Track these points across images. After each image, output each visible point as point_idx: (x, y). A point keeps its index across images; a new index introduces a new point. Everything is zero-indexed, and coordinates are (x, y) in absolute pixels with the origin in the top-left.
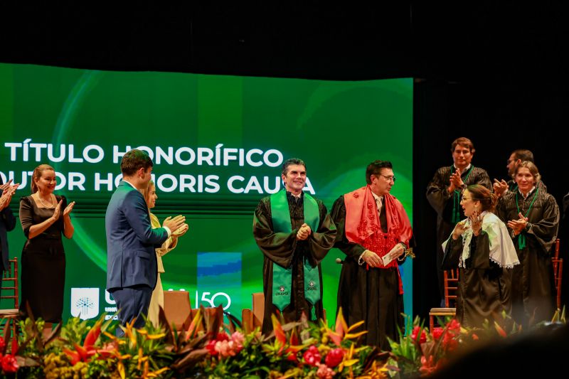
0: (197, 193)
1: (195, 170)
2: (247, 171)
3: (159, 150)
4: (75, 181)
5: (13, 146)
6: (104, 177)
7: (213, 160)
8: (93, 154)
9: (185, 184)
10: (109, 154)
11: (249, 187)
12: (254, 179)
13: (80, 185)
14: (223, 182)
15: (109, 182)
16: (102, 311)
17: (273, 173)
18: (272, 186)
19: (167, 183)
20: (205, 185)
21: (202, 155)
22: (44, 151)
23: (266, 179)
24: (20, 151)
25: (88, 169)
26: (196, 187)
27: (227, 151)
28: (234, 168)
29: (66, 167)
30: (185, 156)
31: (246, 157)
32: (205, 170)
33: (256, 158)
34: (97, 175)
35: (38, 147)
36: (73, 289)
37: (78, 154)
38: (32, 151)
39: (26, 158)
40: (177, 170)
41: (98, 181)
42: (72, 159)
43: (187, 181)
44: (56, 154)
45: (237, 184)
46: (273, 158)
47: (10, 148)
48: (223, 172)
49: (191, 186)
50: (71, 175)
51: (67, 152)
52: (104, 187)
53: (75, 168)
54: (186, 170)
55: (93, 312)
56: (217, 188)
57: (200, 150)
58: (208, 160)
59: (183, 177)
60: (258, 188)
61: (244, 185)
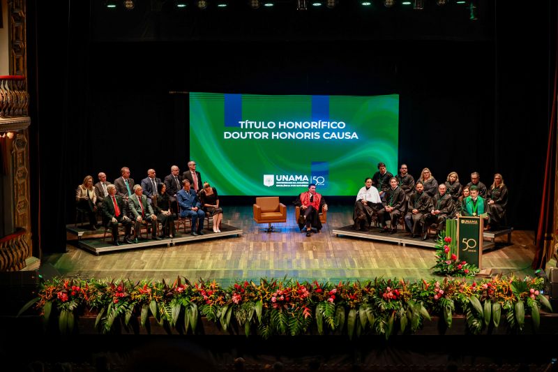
0: (311, 139)
1: (310, 130)
2: (331, 130)
3: (296, 123)
4: (265, 135)
5: (242, 123)
6: (275, 134)
7: (317, 126)
8: (271, 125)
9: (307, 136)
10: (277, 125)
11: (332, 137)
12: (333, 133)
13: (266, 137)
14: (321, 135)
15: (277, 135)
16: (275, 184)
17: (341, 131)
18: (341, 136)
19: (300, 136)
20: (314, 136)
21: (313, 125)
22: (253, 125)
23: (338, 133)
24: (244, 125)
25: (269, 131)
26: (311, 137)
27: (323, 123)
28: (326, 129)
29: (261, 130)
30: (307, 125)
31: (330, 125)
32: (314, 130)
33: (334, 125)
34: (273, 133)
35: (251, 123)
36: (265, 176)
37: (266, 125)
38: (249, 125)
39: (246, 127)
40: (303, 130)
41: (273, 135)
42: (263, 127)
43: (307, 135)
44: (258, 125)
45: (327, 136)
46: (341, 125)
47: (240, 124)
48: (321, 131)
49: (309, 137)
50: (263, 133)
51: (262, 125)
52: (275, 137)
53: (265, 130)
54: (307, 130)
55: (272, 184)
56: (319, 137)
57: (312, 123)
58: (316, 126)
59: (306, 133)
60: (335, 137)
61: (329, 136)
